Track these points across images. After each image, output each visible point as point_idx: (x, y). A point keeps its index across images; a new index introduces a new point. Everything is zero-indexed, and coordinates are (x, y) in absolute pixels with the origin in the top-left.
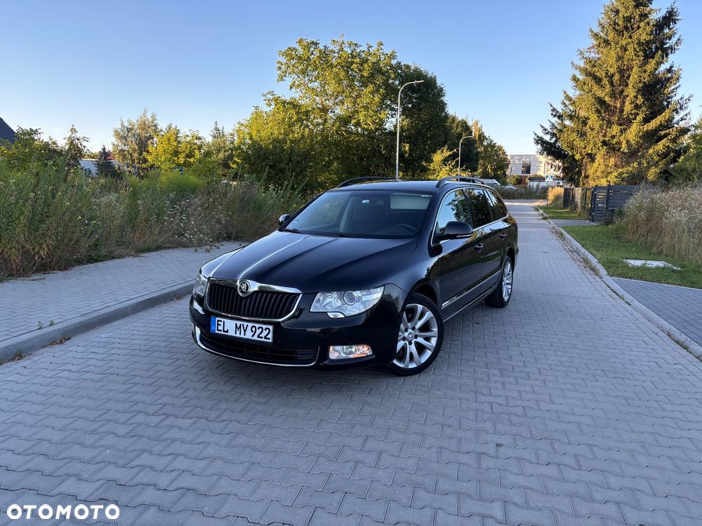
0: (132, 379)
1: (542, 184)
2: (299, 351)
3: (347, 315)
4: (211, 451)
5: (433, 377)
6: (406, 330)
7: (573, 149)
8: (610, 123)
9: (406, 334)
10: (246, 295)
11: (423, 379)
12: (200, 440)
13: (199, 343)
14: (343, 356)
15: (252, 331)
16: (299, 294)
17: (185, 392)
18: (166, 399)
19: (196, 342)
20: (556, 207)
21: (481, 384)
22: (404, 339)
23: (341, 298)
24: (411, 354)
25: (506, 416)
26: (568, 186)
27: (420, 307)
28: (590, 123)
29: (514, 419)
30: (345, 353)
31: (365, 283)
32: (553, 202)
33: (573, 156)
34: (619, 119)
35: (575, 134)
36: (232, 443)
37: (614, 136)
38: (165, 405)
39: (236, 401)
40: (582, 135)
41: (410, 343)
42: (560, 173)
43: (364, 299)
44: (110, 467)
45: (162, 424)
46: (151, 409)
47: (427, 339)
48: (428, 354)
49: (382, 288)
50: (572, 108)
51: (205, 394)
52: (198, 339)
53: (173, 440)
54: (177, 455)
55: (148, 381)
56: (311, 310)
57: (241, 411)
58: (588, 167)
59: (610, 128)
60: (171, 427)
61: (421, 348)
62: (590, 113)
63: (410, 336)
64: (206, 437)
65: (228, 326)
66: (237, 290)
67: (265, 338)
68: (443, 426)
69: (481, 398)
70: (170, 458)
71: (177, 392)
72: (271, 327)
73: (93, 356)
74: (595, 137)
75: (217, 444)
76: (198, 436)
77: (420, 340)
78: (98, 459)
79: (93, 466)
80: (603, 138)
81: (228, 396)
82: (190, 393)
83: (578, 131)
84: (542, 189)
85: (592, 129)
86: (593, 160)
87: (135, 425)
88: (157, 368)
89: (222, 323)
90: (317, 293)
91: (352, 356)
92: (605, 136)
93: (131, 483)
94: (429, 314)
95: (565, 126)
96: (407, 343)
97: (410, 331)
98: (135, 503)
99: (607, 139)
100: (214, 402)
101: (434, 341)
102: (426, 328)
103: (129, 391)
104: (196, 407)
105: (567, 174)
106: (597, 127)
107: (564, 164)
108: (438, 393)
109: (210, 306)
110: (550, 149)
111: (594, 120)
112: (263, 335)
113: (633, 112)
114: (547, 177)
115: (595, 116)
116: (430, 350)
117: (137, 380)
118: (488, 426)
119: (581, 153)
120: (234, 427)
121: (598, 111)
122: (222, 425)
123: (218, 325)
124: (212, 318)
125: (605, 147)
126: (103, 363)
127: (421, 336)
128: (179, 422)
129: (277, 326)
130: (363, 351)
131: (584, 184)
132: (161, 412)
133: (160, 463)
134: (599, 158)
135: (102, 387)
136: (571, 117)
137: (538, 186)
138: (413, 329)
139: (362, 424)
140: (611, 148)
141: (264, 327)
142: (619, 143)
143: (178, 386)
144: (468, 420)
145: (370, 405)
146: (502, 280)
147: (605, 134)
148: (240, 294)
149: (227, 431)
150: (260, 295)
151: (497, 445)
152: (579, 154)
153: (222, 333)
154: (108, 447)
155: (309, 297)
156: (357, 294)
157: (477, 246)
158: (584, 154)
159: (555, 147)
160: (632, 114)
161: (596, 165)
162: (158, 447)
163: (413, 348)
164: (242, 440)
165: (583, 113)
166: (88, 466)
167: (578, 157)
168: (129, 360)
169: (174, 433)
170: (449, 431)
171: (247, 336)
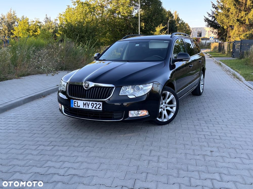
0: (32, 131)
1: (208, 41)
2: (115, 114)
3: (136, 96)
4: (80, 159)
5: (175, 125)
6: (162, 104)
7: (223, 23)
8: (240, 11)
9: (162, 106)
10: (87, 89)
11: (170, 126)
12: (73, 155)
13: (64, 113)
14: (135, 115)
15: (92, 106)
16: (113, 87)
17: (59, 136)
18: (52, 139)
19: (63, 113)
20: (215, 52)
21: (198, 127)
22: (161, 108)
23: (133, 88)
24: (165, 115)
25: (212, 140)
26: (220, 42)
27: (168, 93)
28: (231, 10)
29: (216, 141)
30: (136, 114)
31: (144, 81)
32: (213, 50)
33: (223, 27)
34: (245, 9)
35: (224, 16)
36: (89, 156)
37: (242, 17)
38: (52, 142)
39: (86, 138)
40: (227, 16)
41: (164, 110)
42: (216, 36)
43: (144, 88)
44: (34, 168)
45: (53, 149)
46: (46, 144)
47: (172, 108)
48: (172, 115)
49: (152, 83)
50: (222, 4)
51: (70, 136)
52: (63, 111)
53: (61, 156)
54: (64, 162)
55: (40, 132)
56: (120, 95)
57: (89, 142)
58: (230, 32)
59: (241, 13)
60: (57, 150)
61: (169, 112)
62: (231, 6)
63: (164, 106)
64: (76, 153)
65: (80, 104)
66: (83, 87)
67: (99, 108)
68: (184, 145)
69: (199, 133)
70: (61, 163)
71: (56, 136)
72: (101, 103)
73: (10, 122)
74: (233, 17)
75: (81, 156)
76: (72, 153)
77: (169, 108)
78: (27, 165)
79: (26, 167)
80: (237, 18)
81: (81, 136)
82: (62, 136)
83: (225, 15)
84: (208, 44)
85: (232, 14)
86: (232, 29)
87: (40, 150)
88: (43, 126)
89: (76, 103)
90: (122, 87)
91: (139, 116)
92: (238, 17)
93: (46, 173)
94: (172, 96)
95: (219, 13)
96: (163, 110)
97: (164, 104)
98: (51, 181)
99: (239, 18)
100: (75, 139)
101: (175, 109)
102: (171, 102)
103: (32, 136)
104: (67, 142)
105: (220, 36)
106: (234, 12)
107: (218, 31)
108: (179, 131)
109: (70, 95)
110: (212, 24)
111: (233, 9)
112: (97, 107)
113: (251, 5)
114: (211, 37)
115: (233, 7)
116: (173, 113)
117: (34, 132)
118: (205, 144)
119: (227, 25)
120: (87, 149)
121: (235, 5)
122: (82, 148)
123: (75, 103)
124: (71, 100)
125: (238, 22)
126: (16, 125)
127: (169, 106)
128: (61, 148)
129: (104, 103)
130: (144, 113)
131: (228, 40)
132: (51, 144)
133: (58, 165)
134: (235, 28)
135: (19, 135)
136: (222, 8)
137: (206, 42)
138: (165, 103)
139: (147, 145)
140: (241, 22)
141: (98, 103)
142: (245, 20)
143: (55, 134)
144: (195, 142)
145: (149, 137)
146: (200, 83)
147: (238, 16)
148: (85, 89)
149: (85, 151)
150: (95, 88)
151: (211, 151)
152: (226, 26)
153: (77, 107)
154: (31, 160)
155: (119, 88)
156: (141, 86)
157: (190, 65)
158: (228, 26)
159: (214, 23)
160: (250, 6)
161: (234, 31)
162: (54, 159)
163: (165, 112)
164: (93, 154)
165: (227, 6)
166: (23, 168)
167: (225, 27)
168: (29, 124)
169: (60, 153)
170: (187, 147)
171: (89, 108)
